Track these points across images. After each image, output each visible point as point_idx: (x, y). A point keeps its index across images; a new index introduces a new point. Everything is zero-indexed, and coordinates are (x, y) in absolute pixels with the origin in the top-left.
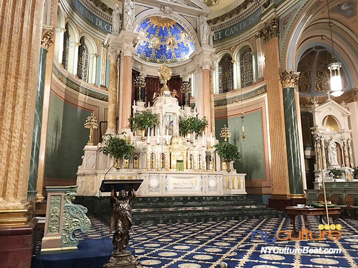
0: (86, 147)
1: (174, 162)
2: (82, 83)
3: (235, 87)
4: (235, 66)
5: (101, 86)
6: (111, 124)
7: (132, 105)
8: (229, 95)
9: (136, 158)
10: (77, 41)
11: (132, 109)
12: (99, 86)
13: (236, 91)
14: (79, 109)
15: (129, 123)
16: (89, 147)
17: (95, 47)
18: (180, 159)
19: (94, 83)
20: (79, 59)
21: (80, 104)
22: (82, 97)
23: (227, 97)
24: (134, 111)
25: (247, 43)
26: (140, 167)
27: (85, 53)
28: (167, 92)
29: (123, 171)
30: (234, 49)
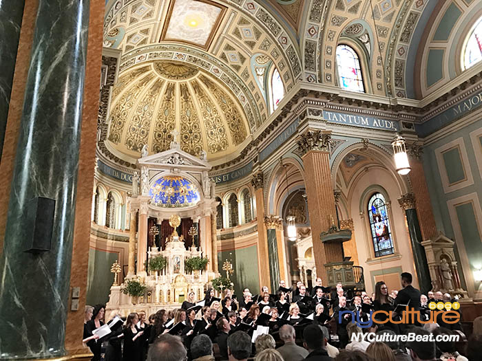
0: (112, 287)
1: (177, 297)
2: (110, 231)
3: (240, 223)
4: (239, 204)
5: (126, 230)
6: (131, 268)
7: (148, 250)
8: (235, 230)
9: (149, 295)
10: (106, 196)
11: (148, 254)
12: (124, 231)
13: (240, 226)
14: (108, 253)
15: (144, 267)
16: (115, 287)
17: (121, 198)
18: (182, 294)
19: (119, 228)
20: (107, 210)
21: (108, 249)
22: (109, 242)
23: (234, 232)
24: (149, 256)
25: (246, 187)
26: (152, 301)
27: (112, 204)
28: (176, 237)
29: (138, 305)
30: (238, 190)
